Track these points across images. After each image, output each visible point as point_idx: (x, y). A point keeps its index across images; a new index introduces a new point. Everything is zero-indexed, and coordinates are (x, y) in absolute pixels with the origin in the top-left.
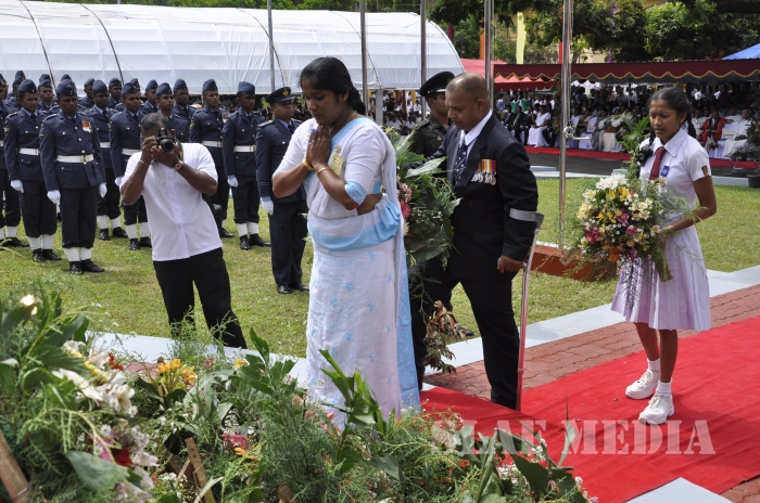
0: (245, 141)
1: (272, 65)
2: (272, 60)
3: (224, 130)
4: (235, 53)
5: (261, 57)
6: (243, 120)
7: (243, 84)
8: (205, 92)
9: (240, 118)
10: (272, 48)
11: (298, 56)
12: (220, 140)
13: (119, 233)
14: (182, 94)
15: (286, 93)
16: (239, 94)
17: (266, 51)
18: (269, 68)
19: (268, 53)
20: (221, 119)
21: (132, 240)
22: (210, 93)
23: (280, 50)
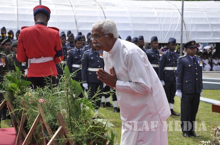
0: (170, 65)
1: (182, 29)
2: (182, 26)
3: (160, 59)
4: (164, 23)
5: (176, 25)
6: (170, 55)
7: (171, 39)
8: (152, 42)
9: (168, 54)
10: (183, 21)
11: (196, 25)
12: (158, 64)
13: (108, 105)
14: (142, 42)
15: (193, 44)
16: (169, 43)
17: (179, 22)
18: (180, 30)
19: (180, 23)
20: (159, 54)
21: (115, 108)
22: (154, 42)
23: (186, 22)
